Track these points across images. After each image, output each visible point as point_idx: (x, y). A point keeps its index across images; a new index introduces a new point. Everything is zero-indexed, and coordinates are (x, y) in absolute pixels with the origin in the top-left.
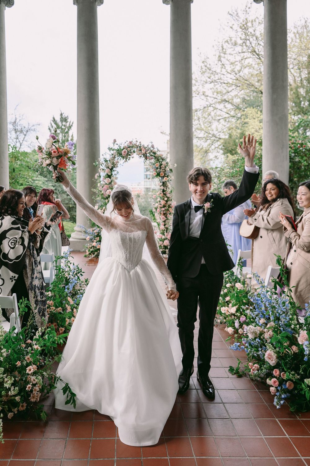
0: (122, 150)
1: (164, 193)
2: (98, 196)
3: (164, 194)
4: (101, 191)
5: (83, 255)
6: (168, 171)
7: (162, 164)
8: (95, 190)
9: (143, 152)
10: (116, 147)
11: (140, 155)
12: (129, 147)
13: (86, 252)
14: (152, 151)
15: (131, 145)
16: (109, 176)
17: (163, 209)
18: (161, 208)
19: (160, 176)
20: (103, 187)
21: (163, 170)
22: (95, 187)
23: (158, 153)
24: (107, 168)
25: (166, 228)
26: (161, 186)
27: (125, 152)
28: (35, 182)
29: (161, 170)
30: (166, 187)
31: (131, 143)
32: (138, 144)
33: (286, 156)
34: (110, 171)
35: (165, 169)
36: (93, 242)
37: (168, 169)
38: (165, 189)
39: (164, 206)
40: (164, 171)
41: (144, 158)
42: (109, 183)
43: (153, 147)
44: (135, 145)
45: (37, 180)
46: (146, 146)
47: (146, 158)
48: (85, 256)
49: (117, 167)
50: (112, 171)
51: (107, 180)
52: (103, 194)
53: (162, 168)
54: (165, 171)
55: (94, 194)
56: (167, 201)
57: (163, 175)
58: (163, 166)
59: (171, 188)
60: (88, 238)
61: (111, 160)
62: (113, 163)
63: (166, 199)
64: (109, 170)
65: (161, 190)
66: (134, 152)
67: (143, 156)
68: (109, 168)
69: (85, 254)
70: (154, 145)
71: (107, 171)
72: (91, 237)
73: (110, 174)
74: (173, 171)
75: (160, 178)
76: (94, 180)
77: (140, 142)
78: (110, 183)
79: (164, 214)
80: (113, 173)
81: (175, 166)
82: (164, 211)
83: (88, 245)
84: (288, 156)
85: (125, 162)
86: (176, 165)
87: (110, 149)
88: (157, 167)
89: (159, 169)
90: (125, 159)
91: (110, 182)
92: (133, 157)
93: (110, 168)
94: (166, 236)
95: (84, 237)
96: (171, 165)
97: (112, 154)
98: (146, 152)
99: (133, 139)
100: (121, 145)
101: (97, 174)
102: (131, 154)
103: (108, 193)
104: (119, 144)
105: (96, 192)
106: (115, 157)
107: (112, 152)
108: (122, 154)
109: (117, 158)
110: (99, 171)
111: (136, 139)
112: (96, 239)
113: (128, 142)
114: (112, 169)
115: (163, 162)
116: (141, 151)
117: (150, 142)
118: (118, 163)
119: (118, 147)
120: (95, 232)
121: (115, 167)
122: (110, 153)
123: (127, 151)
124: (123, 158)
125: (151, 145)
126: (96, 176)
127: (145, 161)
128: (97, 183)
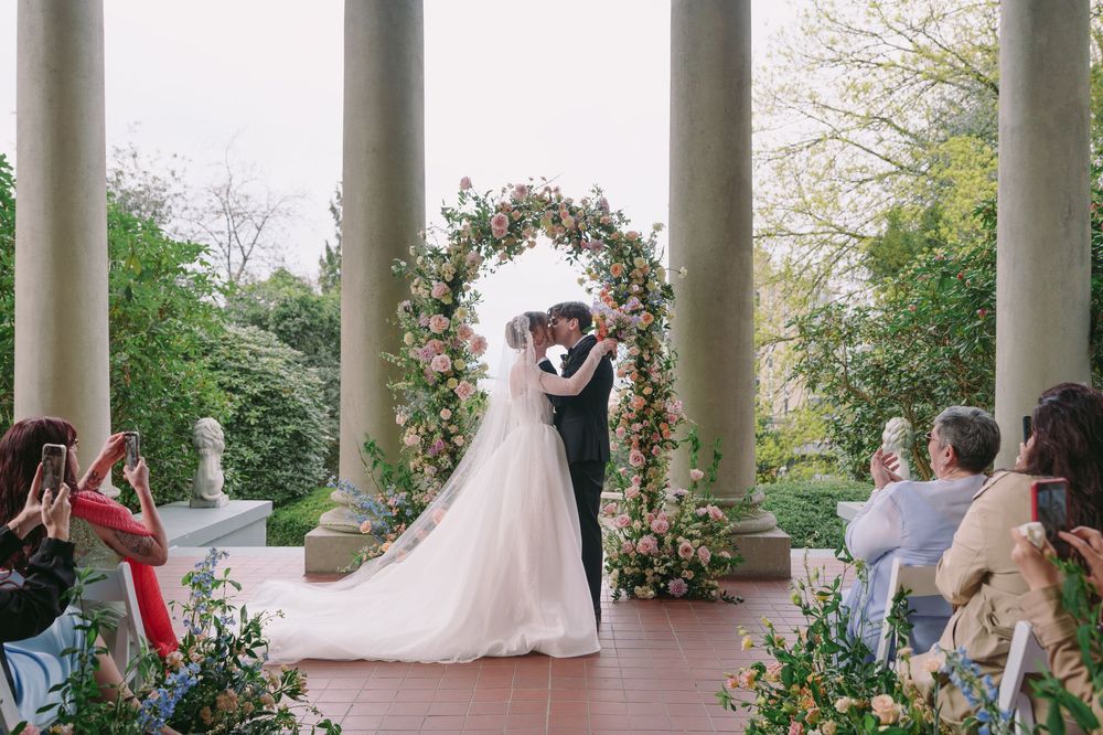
0: (492, 215)
1: (643, 369)
2: (406, 378)
3: (640, 373)
4: (416, 362)
6: (655, 292)
7: (633, 268)
8: (392, 358)
9: (568, 221)
10: (470, 208)
11: (556, 237)
12: (518, 207)
14: (598, 222)
15: (524, 201)
16: (447, 311)
17: (638, 426)
18: (630, 422)
20: (421, 347)
23: (624, 229)
24: (438, 281)
25: (649, 494)
26: (632, 347)
27: (500, 223)
28: (259, 359)
30: (650, 349)
31: (522, 190)
32: (549, 195)
33: (1082, 247)
34: (449, 290)
35: (644, 286)
36: (384, 540)
37: (655, 285)
38: (646, 358)
39: (641, 418)
40: (641, 290)
41: (570, 248)
42: (444, 332)
43: (603, 206)
44: (540, 198)
45: (267, 355)
46: (577, 204)
47: (578, 248)
49: (476, 276)
50: (456, 295)
51: (436, 323)
52: (421, 371)
53: (636, 282)
54: (646, 291)
56: (651, 399)
58: (637, 273)
59: (666, 354)
60: (365, 526)
61: (453, 254)
62: (460, 263)
63: (648, 391)
64: (445, 286)
65: (633, 361)
66: (536, 224)
67: (567, 239)
68: (443, 279)
70: (609, 202)
71: (439, 290)
72: (378, 523)
73: (447, 301)
77: (556, 191)
78: (447, 332)
79: (642, 444)
80: (460, 298)
81: (681, 276)
82: (640, 433)
83: (365, 551)
84: (1089, 249)
85: (503, 258)
86: (683, 269)
87: (448, 215)
89: (623, 286)
90: (501, 253)
91: (446, 328)
92: (532, 245)
93: (449, 278)
94: (646, 522)
95: (353, 524)
96: (667, 272)
97: (459, 233)
98: (576, 223)
99: (531, 179)
100: (489, 201)
101: (406, 303)
102: (524, 233)
103: (437, 366)
104: (482, 197)
105: (399, 364)
106: (468, 245)
107: (458, 227)
108: (494, 231)
109: (475, 248)
110: (413, 291)
111: (544, 179)
112: (395, 529)
113: (514, 189)
114: (456, 285)
115: (638, 259)
116: (560, 220)
117: (593, 191)
118: (480, 263)
119: (478, 205)
120: (391, 503)
121: (465, 279)
122: (451, 231)
123: (511, 219)
124: (497, 244)
125: (595, 202)
126: (400, 309)
127: (571, 256)
128: (403, 332)
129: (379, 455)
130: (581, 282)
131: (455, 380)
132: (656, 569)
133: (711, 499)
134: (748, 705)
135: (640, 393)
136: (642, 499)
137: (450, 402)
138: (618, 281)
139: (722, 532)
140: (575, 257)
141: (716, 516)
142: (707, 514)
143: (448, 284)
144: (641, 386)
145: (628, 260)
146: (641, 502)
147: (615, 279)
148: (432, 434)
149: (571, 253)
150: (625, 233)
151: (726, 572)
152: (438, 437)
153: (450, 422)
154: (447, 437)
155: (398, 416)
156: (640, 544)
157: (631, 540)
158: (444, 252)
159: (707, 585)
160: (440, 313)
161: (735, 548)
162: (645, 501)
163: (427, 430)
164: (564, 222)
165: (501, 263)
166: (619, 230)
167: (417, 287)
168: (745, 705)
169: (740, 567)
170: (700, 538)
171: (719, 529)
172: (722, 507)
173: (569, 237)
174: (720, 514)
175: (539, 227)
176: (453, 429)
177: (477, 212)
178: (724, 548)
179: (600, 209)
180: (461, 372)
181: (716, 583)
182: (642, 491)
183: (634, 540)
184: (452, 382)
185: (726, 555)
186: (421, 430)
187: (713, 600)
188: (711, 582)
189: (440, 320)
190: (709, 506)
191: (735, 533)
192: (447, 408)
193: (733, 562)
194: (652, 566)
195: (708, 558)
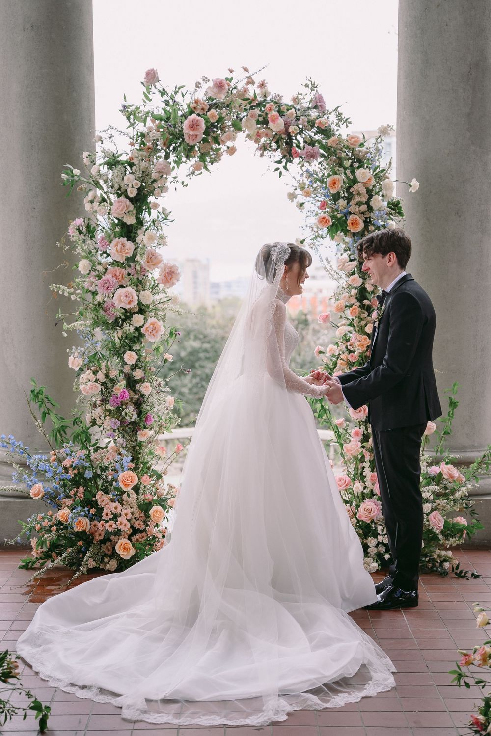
0: (185, 116)
1: (366, 302)
2: (81, 314)
3: (362, 306)
4: (94, 294)
5: (18, 560)
6: (380, 210)
7: (355, 181)
8: (64, 290)
9: (277, 125)
10: (158, 105)
11: (263, 140)
12: (216, 106)
13: (31, 549)
14: (312, 123)
15: (222, 98)
16: (128, 232)
19: (346, 232)
20: (100, 277)
21: (359, 204)
22: (66, 275)
23: (343, 132)
24: (119, 196)
26: (353, 274)
27: (194, 126)
29: (353, 208)
31: (220, 86)
32: (253, 90)
34: (132, 207)
35: (367, 203)
36: (59, 507)
37: (379, 202)
40: (364, 208)
41: (278, 155)
42: (128, 259)
43: (318, 104)
44: (242, 95)
46: (287, 100)
47: (289, 155)
48: (27, 567)
49: (163, 189)
50: (140, 211)
51: (120, 248)
52: (99, 304)
53: (357, 199)
54: (370, 209)
55: (64, 303)
57: (361, 225)
58: (359, 187)
60: (38, 488)
61: (135, 161)
62: (145, 174)
64: (128, 202)
65: (354, 292)
66: (237, 127)
67: (274, 146)
68: (125, 194)
69: (25, 557)
70: (325, 99)
71: (120, 207)
72: (51, 486)
73: (130, 220)
74: (404, 211)
75: (348, 239)
76: (61, 248)
77: (262, 85)
78: (131, 259)
80: (145, 216)
81: (412, 190)
83: (38, 519)
85: (197, 168)
86: (415, 183)
87: (130, 113)
88: (333, 191)
89: (342, 202)
90: (194, 160)
91: (130, 255)
92: (231, 151)
93: (132, 193)
95: (21, 487)
96: (395, 184)
97: (143, 135)
98: (287, 125)
99: (231, 71)
100: (178, 98)
101: (79, 221)
102: (222, 137)
103: (120, 301)
104: (170, 91)
105: (73, 297)
106: (154, 150)
107: (141, 128)
108: (186, 137)
109: (162, 154)
110: (88, 207)
111: (246, 70)
112: (72, 493)
113: (211, 84)
114: (140, 201)
115: (361, 170)
116: (265, 122)
117: (307, 86)
118: (168, 173)
119: (167, 103)
120: (67, 463)
121: (152, 193)
122: (132, 132)
123: (207, 121)
124: (189, 151)
125: (308, 98)
126: (72, 230)
127: (281, 166)
128: (77, 258)
129: (49, 406)
130: (292, 196)
131: (141, 317)
132: (380, 538)
133: (446, 454)
134: (481, 682)
135: (362, 331)
136: (363, 457)
137: (134, 343)
138: (336, 197)
139: (458, 495)
140: (285, 167)
141: (451, 477)
142: (441, 474)
143: (131, 200)
144: (363, 323)
145: (348, 172)
146: (362, 460)
147: (333, 195)
148: (114, 381)
149: (280, 162)
150: (344, 137)
151: (462, 541)
152: (122, 385)
153: (134, 367)
154: (132, 383)
155: (71, 358)
156: (361, 509)
157: (351, 504)
158: (124, 158)
159: (439, 556)
160: (121, 236)
161: (473, 512)
162: (367, 458)
163: (107, 376)
164: (271, 125)
165: (193, 173)
166: (337, 133)
167: (92, 202)
168: (479, 682)
169: (477, 534)
170: (433, 502)
171: (453, 492)
172: (457, 464)
173: (277, 142)
174: (456, 473)
175: (240, 129)
176: (138, 374)
177: (164, 110)
178: (461, 513)
179: (316, 107)
180: (148, 306)
181: (450, 554)
182: (363, 447)
183: (354, 504)
184: (138, 320)
185: (462, 521)
186: (101, 376)
187: (444, 574)
188: (443, 553)
189: (123, 245)
190: (443, 465)
191: (472, 494)
192: (131, 349)
193: (469, 528)
194: (376, 535)
195: (441, 525)
